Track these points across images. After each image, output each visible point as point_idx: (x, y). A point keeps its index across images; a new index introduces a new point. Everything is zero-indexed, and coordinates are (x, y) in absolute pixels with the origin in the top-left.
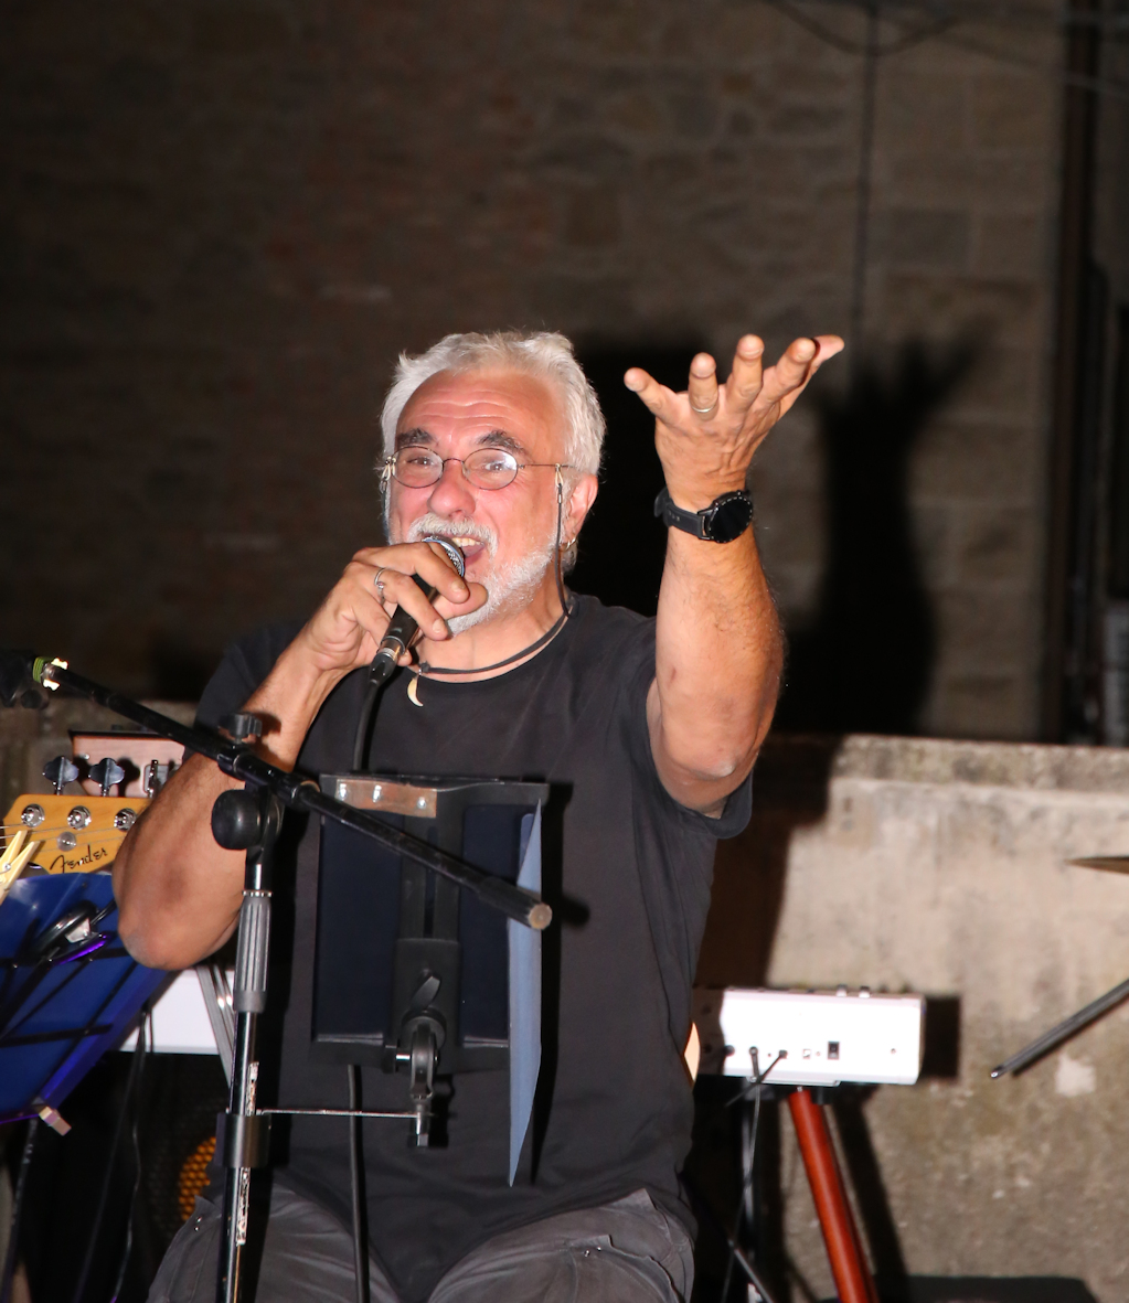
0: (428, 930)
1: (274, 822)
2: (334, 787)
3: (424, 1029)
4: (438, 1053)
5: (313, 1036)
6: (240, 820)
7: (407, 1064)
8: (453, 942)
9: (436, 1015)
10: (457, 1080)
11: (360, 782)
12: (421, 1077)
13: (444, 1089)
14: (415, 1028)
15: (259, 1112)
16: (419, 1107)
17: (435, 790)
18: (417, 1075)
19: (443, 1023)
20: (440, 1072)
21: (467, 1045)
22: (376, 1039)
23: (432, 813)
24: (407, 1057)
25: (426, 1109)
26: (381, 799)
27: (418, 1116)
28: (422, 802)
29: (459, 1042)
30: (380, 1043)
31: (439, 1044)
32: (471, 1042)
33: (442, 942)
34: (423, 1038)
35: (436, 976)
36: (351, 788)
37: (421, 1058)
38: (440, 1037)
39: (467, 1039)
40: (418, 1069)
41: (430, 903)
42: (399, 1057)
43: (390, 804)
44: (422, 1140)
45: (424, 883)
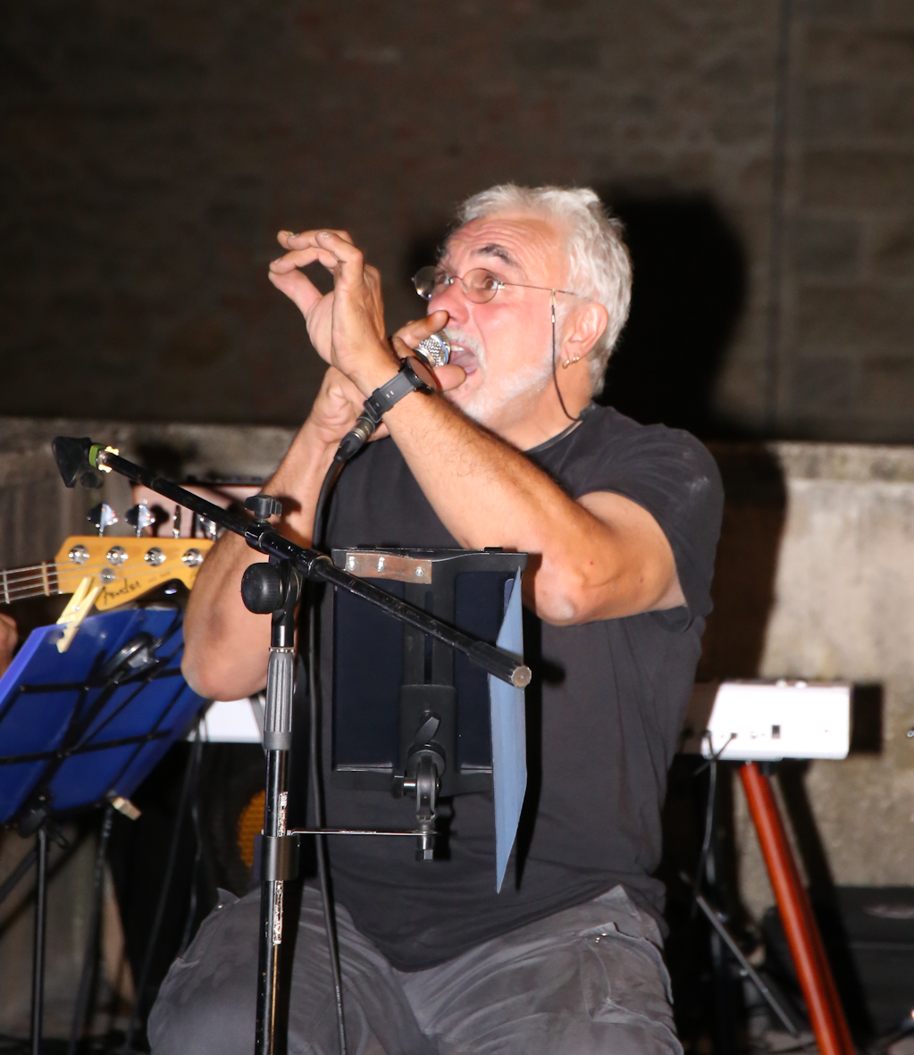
0: (428, 677)
1: (294, 590)
2: (344, 560)
3: (427, 760)
4: (439, 780)
5: (334, 766)
7: (413, 790)
8: (449, 687)
9: (436, 748)
11: (367, 555)
14: (419, 759)
15: (289, 833)
16: (425, 827)
17: (430, 561)
18: (422, 800)
19: (443, 756)
22: (386, 768)
24: (413, 785)
26: (385, 568)
27: (424, 834)
28: (419, 571)
29: (456, 769)
30: (390, 771)
31: (440, 773)
32: (467, 769)
34: (427, 767)
35: (436, 716)
36: (359, 560)
37: (425, 785)
38: (441, 767)
39: (464, 766)
40: (422, 795)
41: (428, 655)
42: (406, 785)
43: (393, 573)
44: (428, 855)
45: (423, 638)
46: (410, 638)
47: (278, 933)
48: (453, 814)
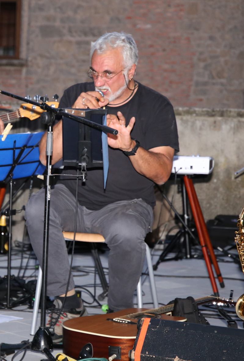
0: (85, 139)
1: (53, 118)
2: (65, 111)
4: (87, 163)
5: (63, 160)
6: (47, 118)
7: (81, 166)
8: (90, 142)
9: (87, 156)
11: (70, 110)
14: (83, 158)
15: (52, 175)
16: (84, 174)
17: (85, 111)
18: (83, 168)
19: (89, 158)
21: (93, 162)
22: (75, 161)
23: (84, 116)
24: (81, 164)
26: (74, 113)
27: (84, 175)
28: (82, 114)
29: (92, 161)
30: (75, 162)
31: (87, 161)
32: (94, 162)
33: (88, 141)
35: (86, 148)
36: (67, 111)
37: (84, 164)
39: (93, 161)
40: (83, 166)
41: (85, 134)
42: (79, 164)
43: (76, 114)
44: (84, 180)
45: (83, 130)
46: (80, 130)
47: (49, 197)
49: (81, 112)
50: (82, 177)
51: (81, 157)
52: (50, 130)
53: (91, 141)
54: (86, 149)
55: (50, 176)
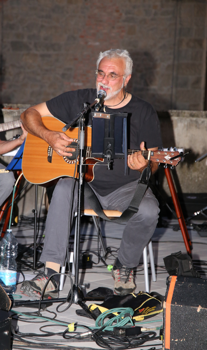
0: (109, 137)
2: (94, 114)
3: (109, 152)
4: (111, 155)
7: (106, 157)
9: (110, 150)
10: (114, 160)
11: (98, 113)
12: (109, 159)
13: (112, 161)
14: (107, 152)
15: (84, 165)
19: (112, 151)
20: (111, 158)
22: (101, 154)
23: (109, 118)
25: (109, 164)
26: (101, 116)
27: (108, 165)
28: (108, 116)
29: (114, 154)
32: (116, 154)
33: (111, 138)
34: (109, 153)
36: (97, 114)
37: (109, 156)
38: (111, 153)
41: (109, 132)
43: (103, 117)
44: (109, 169)
45: (108, 129)
46: (106, 129)
47: (82, 182)
48: (114, 161)
49: (107, 115)
50: (108, 166)
51: (106, 150)
52: (82, 130)
53: (114, 138)
54: (110, 145)
55: (82, 166)
